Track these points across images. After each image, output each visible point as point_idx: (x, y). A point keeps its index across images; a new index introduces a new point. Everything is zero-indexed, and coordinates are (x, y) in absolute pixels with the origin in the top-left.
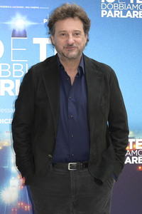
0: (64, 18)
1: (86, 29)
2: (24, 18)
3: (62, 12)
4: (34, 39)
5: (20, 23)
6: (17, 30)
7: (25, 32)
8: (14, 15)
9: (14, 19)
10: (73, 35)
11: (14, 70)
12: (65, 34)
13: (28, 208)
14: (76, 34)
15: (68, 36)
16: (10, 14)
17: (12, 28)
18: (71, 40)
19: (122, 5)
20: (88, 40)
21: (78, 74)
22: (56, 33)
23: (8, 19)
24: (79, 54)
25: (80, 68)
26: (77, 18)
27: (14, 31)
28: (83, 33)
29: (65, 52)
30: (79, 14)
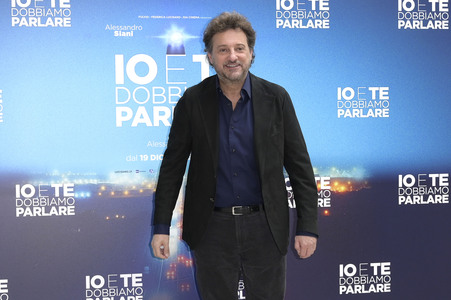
0: (224, 30)
1: (251, 43)
2: (182, 30)
3: (221, 22)
4: (194, 56)
5: (176, 36)
6: (173, 46)
7: (182, 47)
8: (169, 27)
9: (169, 31)
10: (236, 50)
11: (170, 95)
12: (225, 49)
13: (189, 262)
14: (239, 48)
15: (229, 51)
16: (164, 26)
17: (167, 43)
18: (234, 55)
19: (301, 12)
20: (253, 57)
21: (241, 99)
22: (215, 49)
23: (162, 32)
24: (244, 73)
25: (243, 91)
26: (239, 29)
27: (169, 47)
28: (247, 48)
29: (226, 72)
30: (242, 24)
